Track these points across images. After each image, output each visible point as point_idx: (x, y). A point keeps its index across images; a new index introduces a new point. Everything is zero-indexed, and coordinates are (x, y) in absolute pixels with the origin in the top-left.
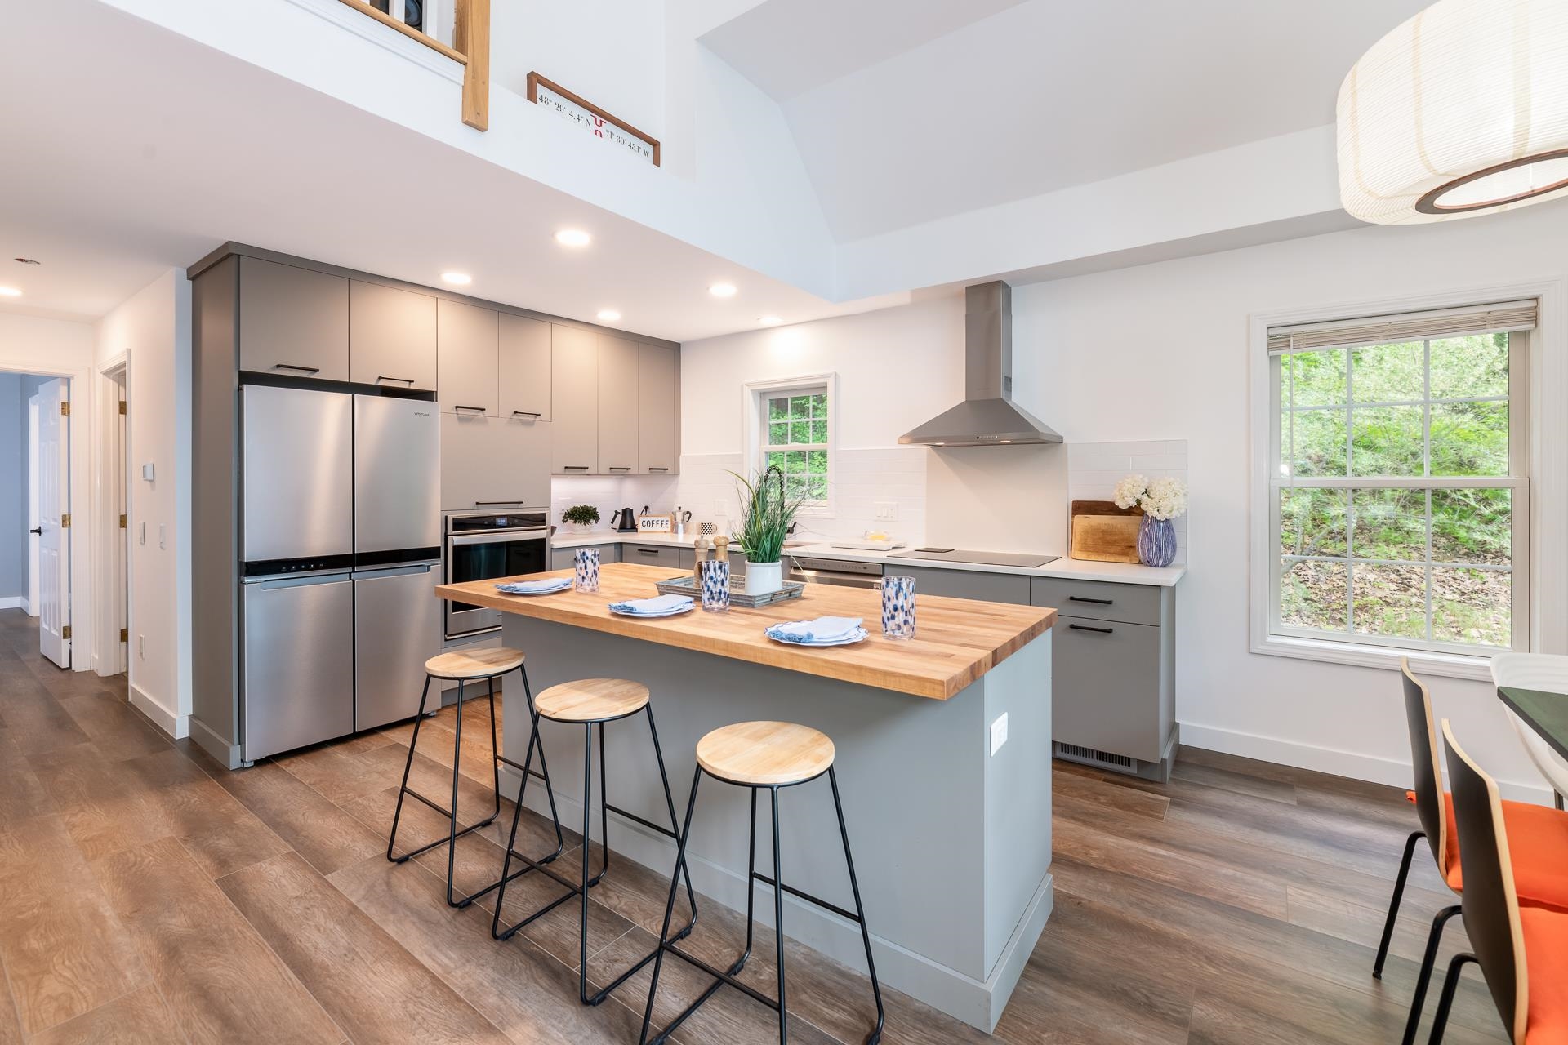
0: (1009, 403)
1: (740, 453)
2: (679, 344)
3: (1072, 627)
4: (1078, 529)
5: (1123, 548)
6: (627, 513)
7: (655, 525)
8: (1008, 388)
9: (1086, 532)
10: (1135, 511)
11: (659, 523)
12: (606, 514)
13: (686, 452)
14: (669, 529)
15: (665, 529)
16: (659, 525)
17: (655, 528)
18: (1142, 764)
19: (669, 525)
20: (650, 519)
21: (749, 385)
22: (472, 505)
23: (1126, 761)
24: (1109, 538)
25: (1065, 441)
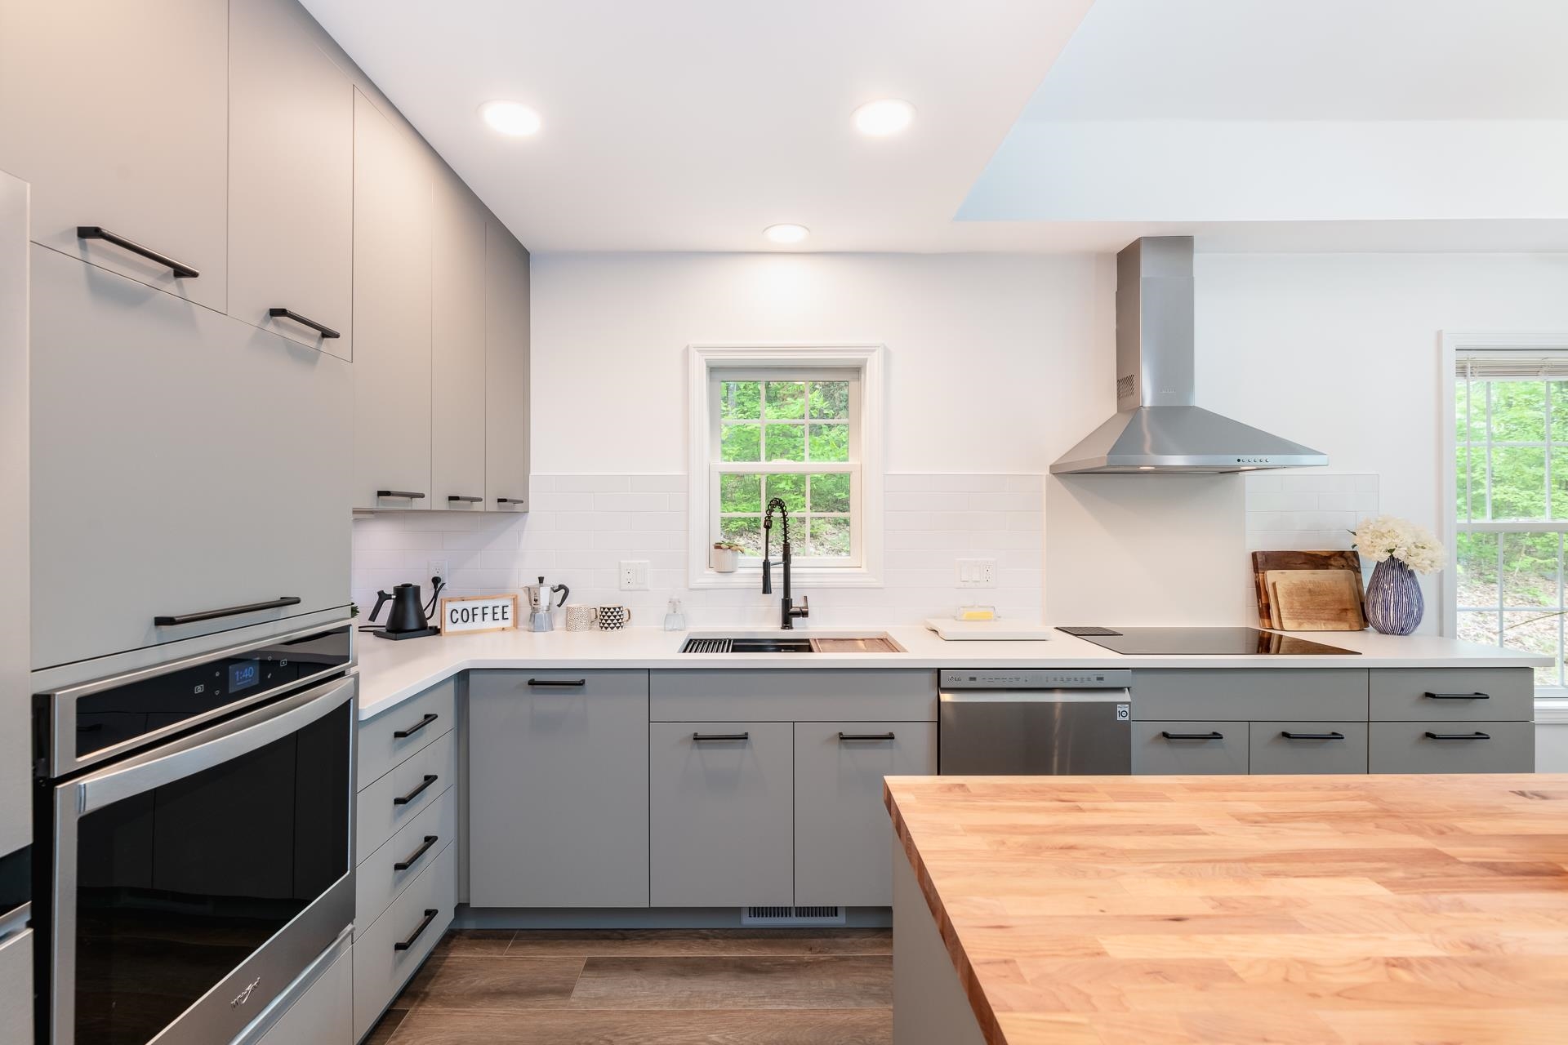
1: (679, 472)
3: (1429, 735)
4: (1280, 589)
5: (1338, 612)
6: (405, 595)
7: (478, 618)
9: (1290, 593)
11: (489, 611)
14: (508, 624)
15: (501, 624)
16: (489, 617)
17: (478, 624)
19: (509, 615)
20: (469, 605)
21: (701, 350)
22: (142, 630)
24: (1322, 600)
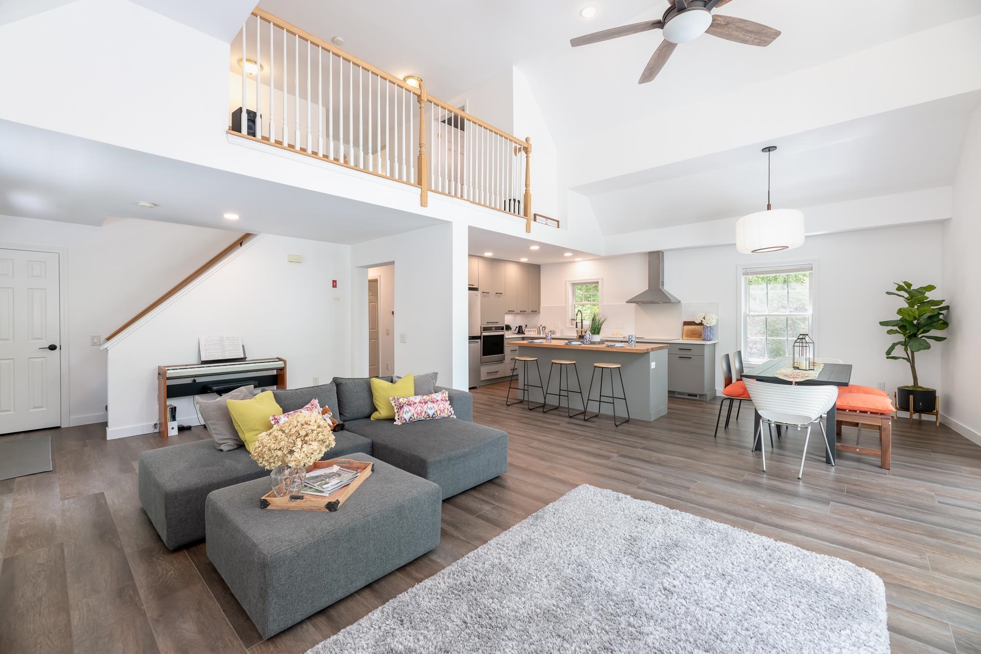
0: (663, 290)
1: (565, 305)
2: (540, 265)
4: (685, 330)
5: (699, 335)
6: (520, 327)
7: (531, 332)
8: (663, 285)
9: (687, 331)
10: (701, 324)
11: (533, 331)
12: (513, 328)
13: (543, 305)
14: (537, 333)
15: (535, 333)
18: (701, 395)
19: (536, 331)
20: (529, 329)
21: (569, 281)
22: (486, 323)
23: (696, 396)
24: (695, 333)
25: (681, 302)
